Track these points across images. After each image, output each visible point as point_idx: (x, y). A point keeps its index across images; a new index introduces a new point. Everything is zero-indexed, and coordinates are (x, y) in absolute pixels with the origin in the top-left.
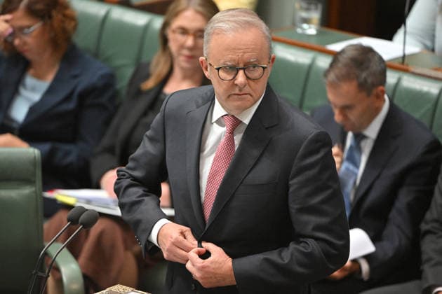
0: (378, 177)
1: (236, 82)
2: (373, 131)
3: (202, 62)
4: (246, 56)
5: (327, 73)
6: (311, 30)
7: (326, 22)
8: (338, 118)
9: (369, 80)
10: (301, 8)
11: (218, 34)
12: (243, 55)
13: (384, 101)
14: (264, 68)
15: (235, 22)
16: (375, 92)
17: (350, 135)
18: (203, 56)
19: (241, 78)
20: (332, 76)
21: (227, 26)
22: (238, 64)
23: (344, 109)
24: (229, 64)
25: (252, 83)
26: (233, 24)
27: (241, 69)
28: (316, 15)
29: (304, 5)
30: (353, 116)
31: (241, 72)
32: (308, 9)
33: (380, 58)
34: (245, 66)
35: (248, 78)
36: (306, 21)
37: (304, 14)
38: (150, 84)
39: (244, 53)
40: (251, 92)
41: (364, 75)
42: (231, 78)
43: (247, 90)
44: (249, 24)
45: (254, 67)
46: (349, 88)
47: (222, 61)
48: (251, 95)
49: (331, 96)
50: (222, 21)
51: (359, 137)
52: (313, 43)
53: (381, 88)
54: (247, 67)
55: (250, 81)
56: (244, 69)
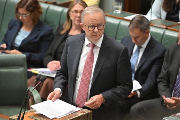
1: (94, 31)
4: (98, 22)
5: (129, 26)
6: (119, 12)
7: (124, 9)
9: (144, 28)
10: (115, 5)
11: (87, 15)
14: (104, 26)
15: (93, 10)
16: (146, 31)
19: (96, 30)
22: (95, 25)
23: (136, 38)
25: (100, 31)
26: (92, 11)
27: (96, 26)
30: (139, 40)
31: (96, 28)
32: (117, 5)
34: (97, 25)
35: (98, 29)
36: (117, 9)
37: (116, 7)
38: (63, 32)
40: (100, 34)
41: (142, 26)
42: (93, 30)
43: (98, 33)
44: (98, 11)
45: (100, 25)
46: (137, 31)
47: (89, 24)
48: (99, 35)
49: (131, 34)
50: (88, 10)
53: (148, 30)
54: (98, 25)
55: (99, 31)
56: (97, 26)
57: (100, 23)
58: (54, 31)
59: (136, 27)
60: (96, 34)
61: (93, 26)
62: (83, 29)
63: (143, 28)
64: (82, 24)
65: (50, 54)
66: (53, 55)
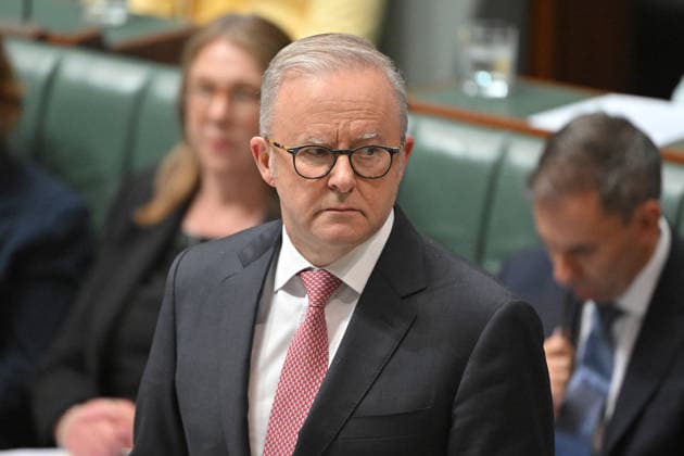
0: (652, 398)
1: (332, 182)
2: (637, 298)
3: (256, 147)
4: (354, 126)
5: (533, 177)
7: (528, 68)
8: (560, 273)
9: (626, 190)
11: (293, 78)
12: (348, 124)
13: (658, 232)
14: (392, 152)
15: (333, 53)
16: (638, 214)
17: (589, 310)
18: (257, 134)
19: (342, 172)
20: (544, 185)
21: (314, 61)
22: (337, 143)
23: (574, 254)
24: (317, 142)
25: (365, 187)
26: (329, 57)
27: (342, 153)
28: (504, 53)
29: (479, 31)
31: (343, 160)
32: (487, 41)
33: (647, 142)
34: (351, 147)
35: (356, 174)
37: (479, 53)
39: (351, 119)
40: (364, 206)
41: (612, 179)
43: (355, 200)
45: (371, 151)
47: (302, 137)
48: (364, 214)
49: (544, 227)
51: (609, 314)
52: (502, 114)
53: (650, 205)
54: (356, 149)
55: (361, 182)
56: (349, 153)
57: (367, 136)
58: (99, 218)
59: (576, 185)
60: (342, 198)
61: (326, 153)
62: (266, 174)
63: (617, 187)
64: (261, 139)
65: (75, 362)
66: (92, 362)
